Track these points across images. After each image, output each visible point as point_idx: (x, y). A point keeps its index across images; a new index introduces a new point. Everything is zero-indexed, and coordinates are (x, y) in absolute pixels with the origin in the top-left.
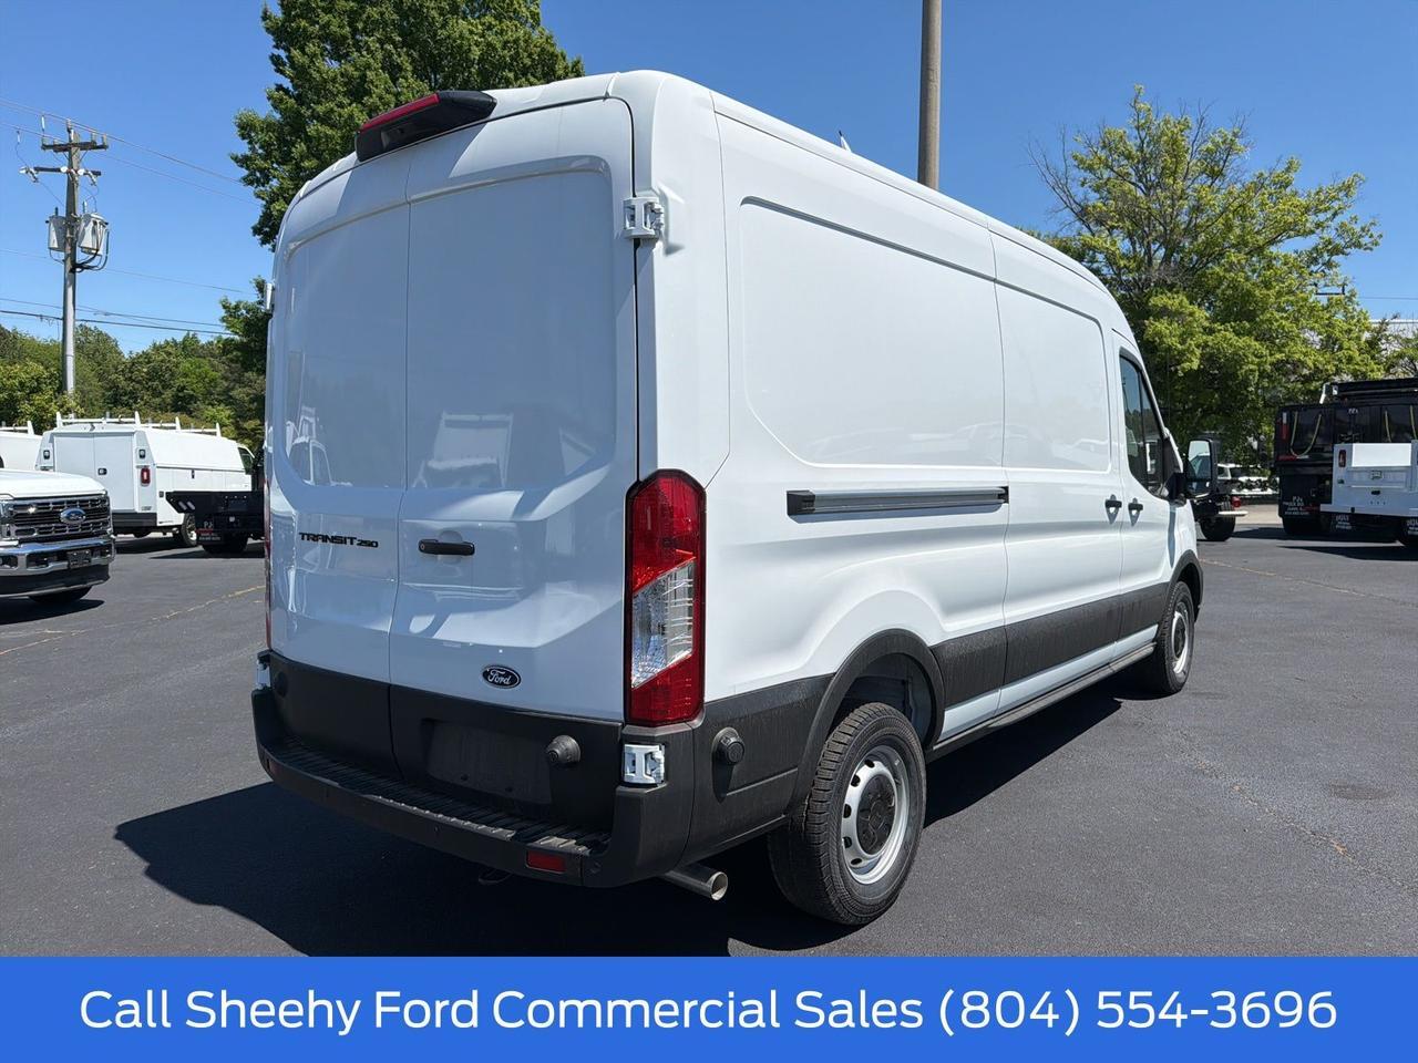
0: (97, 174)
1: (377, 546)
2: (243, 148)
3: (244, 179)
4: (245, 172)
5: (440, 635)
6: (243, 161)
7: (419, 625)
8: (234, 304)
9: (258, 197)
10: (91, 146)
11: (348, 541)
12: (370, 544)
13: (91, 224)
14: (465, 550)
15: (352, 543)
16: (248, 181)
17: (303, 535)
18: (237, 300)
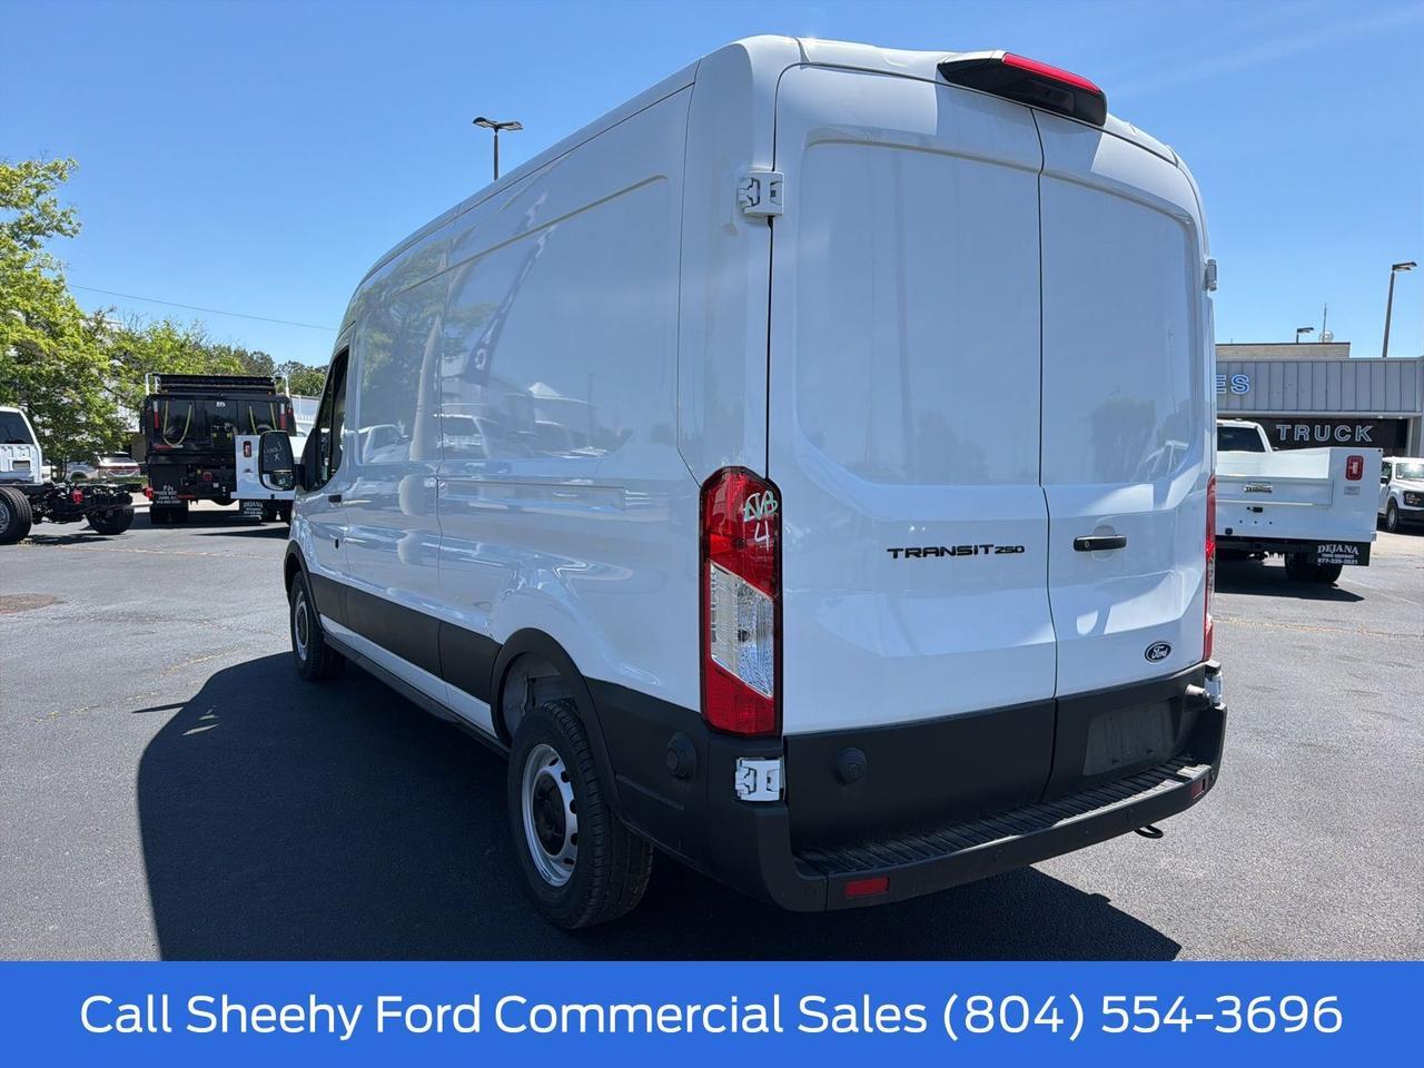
1: (1023, 551)
5: (1111, 628)
7: (1085, 625)
11: (981, 551)
12: (1015, 550)
14: (1116, 544)
15: (987, 552)
17: (895, 552)
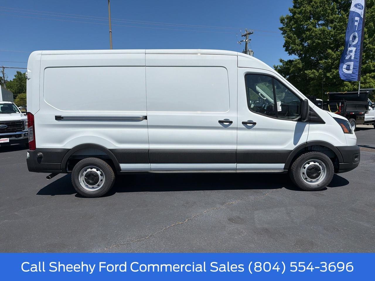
0: (250, 40)
2: (281, 26)
3: (282, 33)
4: (282, 32)
6: (281, 29)
8: (276, 66)
9: (284, 37)
10: (250, 34)
13: (249, 52)
16: (283, 34)
18: (277, 65)
